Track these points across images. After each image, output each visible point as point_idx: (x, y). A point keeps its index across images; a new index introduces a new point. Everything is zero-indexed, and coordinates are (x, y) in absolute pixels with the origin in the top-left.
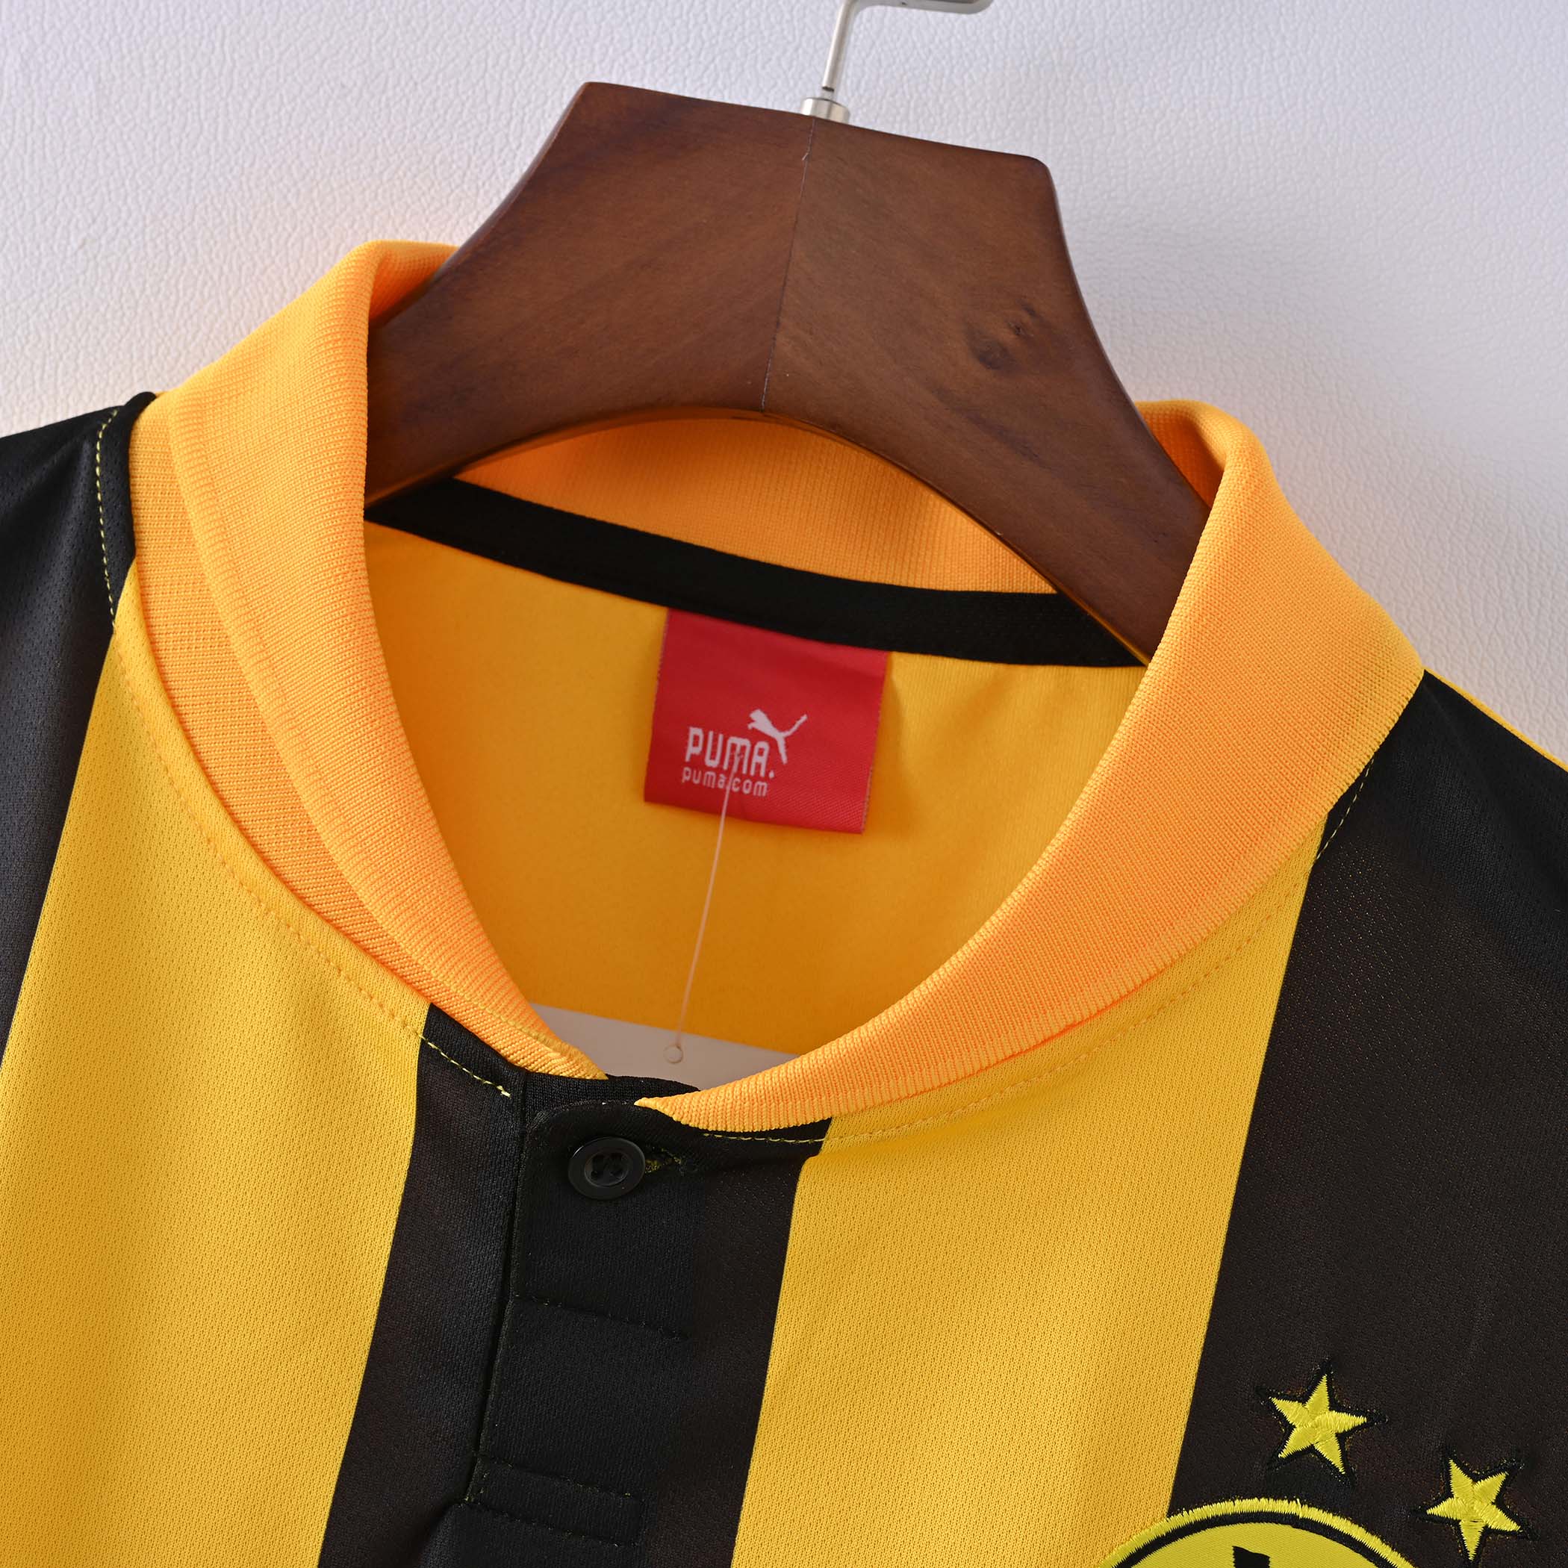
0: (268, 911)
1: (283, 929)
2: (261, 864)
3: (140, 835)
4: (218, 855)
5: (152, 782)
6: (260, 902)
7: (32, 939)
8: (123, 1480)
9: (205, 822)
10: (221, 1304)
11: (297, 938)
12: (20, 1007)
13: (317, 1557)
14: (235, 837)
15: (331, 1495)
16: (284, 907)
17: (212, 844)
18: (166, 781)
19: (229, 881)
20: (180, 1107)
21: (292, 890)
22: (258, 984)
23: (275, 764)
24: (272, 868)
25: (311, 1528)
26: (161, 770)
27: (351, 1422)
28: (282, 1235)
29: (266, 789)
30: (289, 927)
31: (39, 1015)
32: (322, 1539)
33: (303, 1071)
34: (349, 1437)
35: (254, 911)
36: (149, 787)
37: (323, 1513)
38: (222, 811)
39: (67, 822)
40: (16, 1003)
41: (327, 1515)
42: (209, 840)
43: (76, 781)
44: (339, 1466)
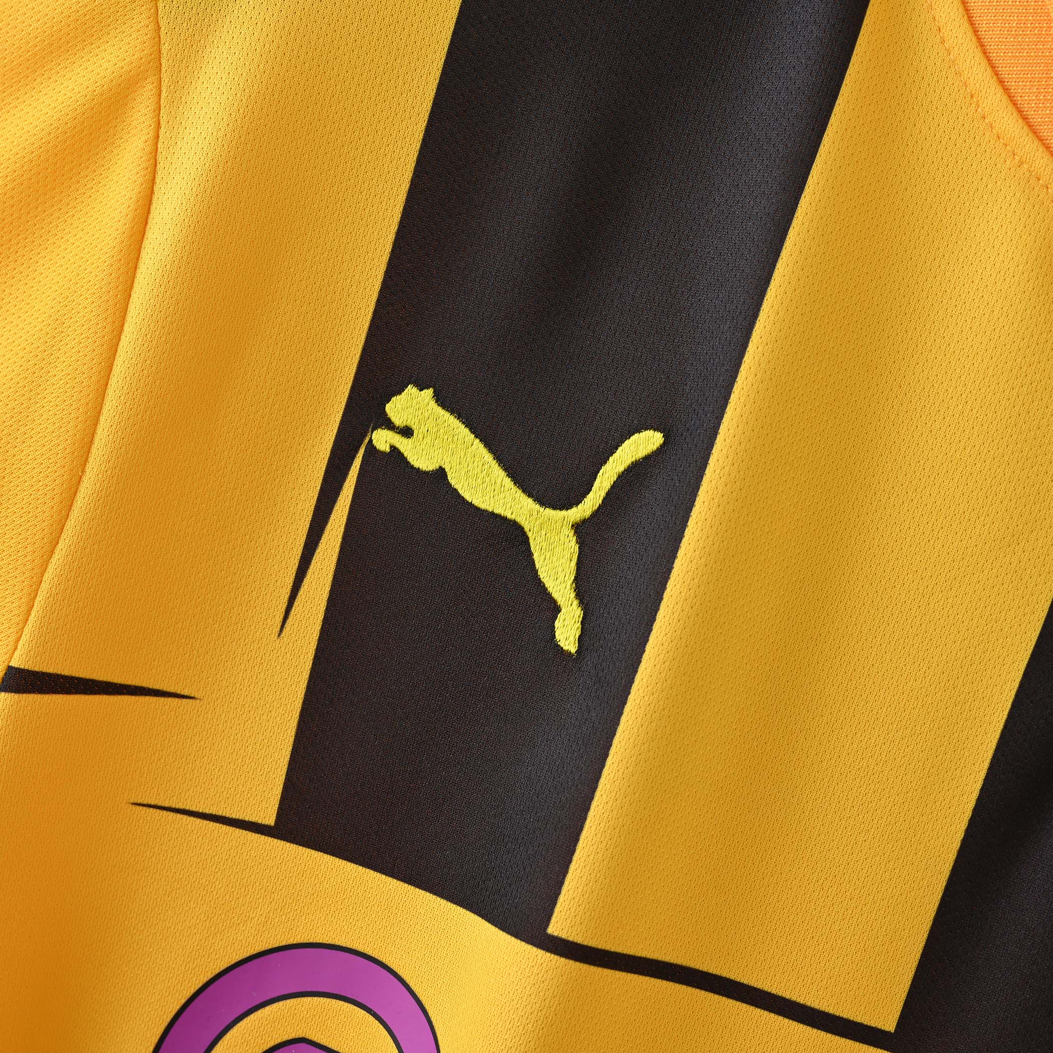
0: (1021, 163)
1: (1033, 181)
2: (1020, 121)
3: (908, 85)
4: (979, 110)
5: (924, 40)
6: (1014, 154)
7: (812, 164)
8: (833, 643)
9: (972, 79)
10: (938, 504)
11: (1045, 190)
12: (796, 222)
13: (999, 731)
14: (999, 95)
15: (1018, 680)
16: (1037, 161)
17: (974, 99)
18: (938, 39)
19: (987, 134)
20: (918, 329)
21: (1047, 148)
22: (1004, 227)
23: (1044, 32)
24: (1030, 126)
25: (997, 706)
26: (934, 29)
27: (1043, 620)
28: (1001, 450)
29: (1032, 54)
30: (1039, 180)
31: (812, 231)
32: (1005, 717)
33: (1038, 308)
34: (1041, 632)
35: (1008, 162)
36: (921, 44)
37: (1009, 694)
38: (989, 70)
39: (851, 65)
40: (792, 219)
41: (1013, 696)
42: (972, 97)
43: (862, 29)
44: (1029, 656)
